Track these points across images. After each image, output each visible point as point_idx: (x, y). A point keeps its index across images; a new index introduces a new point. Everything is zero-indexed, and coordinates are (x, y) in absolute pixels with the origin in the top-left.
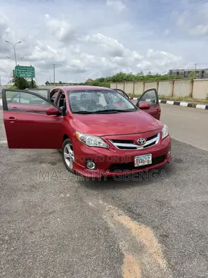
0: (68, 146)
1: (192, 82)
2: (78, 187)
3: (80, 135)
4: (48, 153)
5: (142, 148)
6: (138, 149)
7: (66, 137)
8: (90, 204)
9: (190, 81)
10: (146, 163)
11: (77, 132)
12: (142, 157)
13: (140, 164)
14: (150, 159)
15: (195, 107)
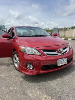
0: (16, 55)
1: (65, 31)
2: (22, 81)
3: (22, 48)
4: (6, 60)
5: (61, 54)
6: (59, 55)
7: (14, 50)
8: (31, 95)
9: (64, 31)
10: (64, 64)
11: (20, 46)
12: (61, 60)
13: (61, 65)
14: (66, 61)
15: (67, 40)
